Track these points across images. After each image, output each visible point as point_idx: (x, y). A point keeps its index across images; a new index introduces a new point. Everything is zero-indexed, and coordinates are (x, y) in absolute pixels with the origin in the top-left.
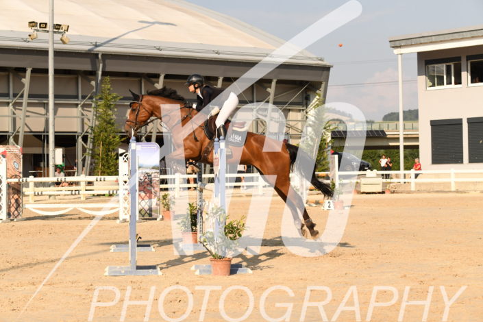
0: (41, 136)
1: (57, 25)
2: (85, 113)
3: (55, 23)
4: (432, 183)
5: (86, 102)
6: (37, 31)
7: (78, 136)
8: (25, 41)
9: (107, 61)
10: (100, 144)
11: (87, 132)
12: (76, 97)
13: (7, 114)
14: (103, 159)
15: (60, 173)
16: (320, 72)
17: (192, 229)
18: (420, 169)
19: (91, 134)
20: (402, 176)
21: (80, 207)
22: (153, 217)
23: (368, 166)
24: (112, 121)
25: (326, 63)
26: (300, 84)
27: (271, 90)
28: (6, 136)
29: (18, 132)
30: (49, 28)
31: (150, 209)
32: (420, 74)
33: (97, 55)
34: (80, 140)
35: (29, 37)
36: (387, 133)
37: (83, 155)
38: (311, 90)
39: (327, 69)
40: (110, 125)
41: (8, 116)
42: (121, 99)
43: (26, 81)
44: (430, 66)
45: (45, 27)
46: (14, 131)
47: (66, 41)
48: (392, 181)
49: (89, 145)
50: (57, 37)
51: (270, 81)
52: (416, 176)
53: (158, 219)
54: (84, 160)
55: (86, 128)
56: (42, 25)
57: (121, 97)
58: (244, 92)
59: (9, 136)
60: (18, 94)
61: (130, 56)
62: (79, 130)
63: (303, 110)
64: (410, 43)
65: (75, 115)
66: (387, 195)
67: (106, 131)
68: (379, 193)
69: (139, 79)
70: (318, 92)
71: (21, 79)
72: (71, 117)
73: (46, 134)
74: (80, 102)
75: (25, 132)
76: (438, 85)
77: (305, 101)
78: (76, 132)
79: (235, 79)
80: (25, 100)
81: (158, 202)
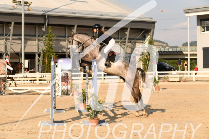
0: (19, 54)
1: (26, 2)
2: (39, 43)
3: (25, 1)
4: (203, 77)
5: (40, 38)
6: (17, 5)
7: (36, 54)
8: (11, 9)
9: (50, 19)
10: (46, 58)
11: (40, 52)
12: (35, 36)
13: (2, 44)
14: (47, 65)
15: (27, 71)
16: (151, 24)
17: (84, 102)
18: (197, 71)
19: (42, 53)
20: (189, 74)
21: (34, 89)
22: (69, 94)
23: (173, 69)
24: (52, 47)
25: (153, 20)
26: (141, 30)
27: (127, 33)
28: (2, 54)
29: (8, 52)
30: (22, 3)
31: (67, 90)
32: (198, 25)
33: (45, 16)
34: (37, 56)
35: (13, 8)
36: (183, 52)
37: (38, 63)
38: (146, 33)
39: (154, 23)
40: (51, 49)
41: (3, 45)
42: (56, 37)
43: (11, 28)
44: (202, 22)
45: (21, 3)
46: (6, 52)
47: (30, 10)
48: (184, 76)
49: (41, 59)
50: (26, 7)
51: (127, 29)
52: (196, 74)
53: (71, 95)
54: (39, 65)
55: (40, 50)
56: (19, 2)
57: (56, 36)
58: (115, 33)
59: (3, 54)
60: (8, 34)
61: (60, 17)
62: (37, 51)
63: (142, 42)
64: (193, 11)
65: (35, 44)
66: (182, 83)
67: (49, 52)
68: (178, 82)
69: (65, 27)
70: (149, 34)
71: (9, 27)
72: (33, 45)
73: (21, 53)
74: (37, 38)
75: (11, 52)
76: (207, 31)
77: (143, 38)
78: (35, 52)
79: (110, 27)
80: (11, 37)
81: (71, 87)
